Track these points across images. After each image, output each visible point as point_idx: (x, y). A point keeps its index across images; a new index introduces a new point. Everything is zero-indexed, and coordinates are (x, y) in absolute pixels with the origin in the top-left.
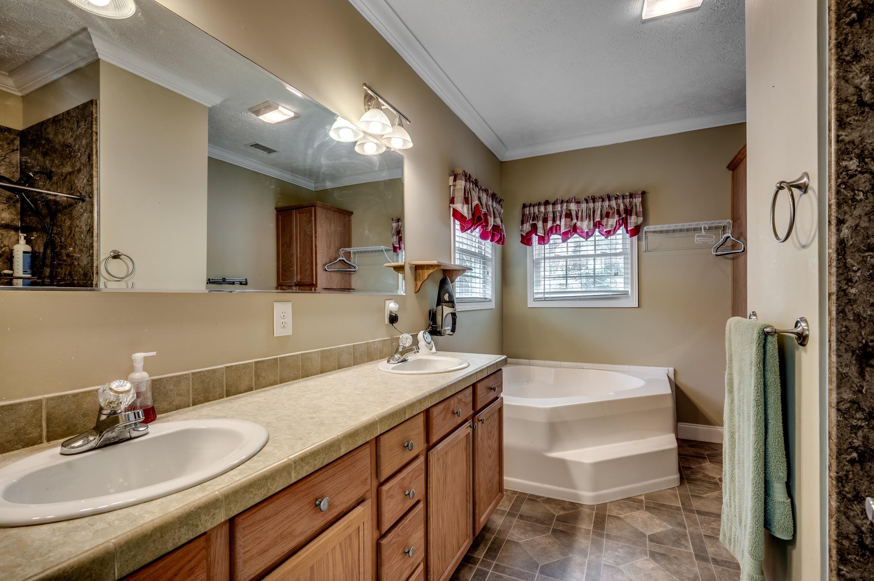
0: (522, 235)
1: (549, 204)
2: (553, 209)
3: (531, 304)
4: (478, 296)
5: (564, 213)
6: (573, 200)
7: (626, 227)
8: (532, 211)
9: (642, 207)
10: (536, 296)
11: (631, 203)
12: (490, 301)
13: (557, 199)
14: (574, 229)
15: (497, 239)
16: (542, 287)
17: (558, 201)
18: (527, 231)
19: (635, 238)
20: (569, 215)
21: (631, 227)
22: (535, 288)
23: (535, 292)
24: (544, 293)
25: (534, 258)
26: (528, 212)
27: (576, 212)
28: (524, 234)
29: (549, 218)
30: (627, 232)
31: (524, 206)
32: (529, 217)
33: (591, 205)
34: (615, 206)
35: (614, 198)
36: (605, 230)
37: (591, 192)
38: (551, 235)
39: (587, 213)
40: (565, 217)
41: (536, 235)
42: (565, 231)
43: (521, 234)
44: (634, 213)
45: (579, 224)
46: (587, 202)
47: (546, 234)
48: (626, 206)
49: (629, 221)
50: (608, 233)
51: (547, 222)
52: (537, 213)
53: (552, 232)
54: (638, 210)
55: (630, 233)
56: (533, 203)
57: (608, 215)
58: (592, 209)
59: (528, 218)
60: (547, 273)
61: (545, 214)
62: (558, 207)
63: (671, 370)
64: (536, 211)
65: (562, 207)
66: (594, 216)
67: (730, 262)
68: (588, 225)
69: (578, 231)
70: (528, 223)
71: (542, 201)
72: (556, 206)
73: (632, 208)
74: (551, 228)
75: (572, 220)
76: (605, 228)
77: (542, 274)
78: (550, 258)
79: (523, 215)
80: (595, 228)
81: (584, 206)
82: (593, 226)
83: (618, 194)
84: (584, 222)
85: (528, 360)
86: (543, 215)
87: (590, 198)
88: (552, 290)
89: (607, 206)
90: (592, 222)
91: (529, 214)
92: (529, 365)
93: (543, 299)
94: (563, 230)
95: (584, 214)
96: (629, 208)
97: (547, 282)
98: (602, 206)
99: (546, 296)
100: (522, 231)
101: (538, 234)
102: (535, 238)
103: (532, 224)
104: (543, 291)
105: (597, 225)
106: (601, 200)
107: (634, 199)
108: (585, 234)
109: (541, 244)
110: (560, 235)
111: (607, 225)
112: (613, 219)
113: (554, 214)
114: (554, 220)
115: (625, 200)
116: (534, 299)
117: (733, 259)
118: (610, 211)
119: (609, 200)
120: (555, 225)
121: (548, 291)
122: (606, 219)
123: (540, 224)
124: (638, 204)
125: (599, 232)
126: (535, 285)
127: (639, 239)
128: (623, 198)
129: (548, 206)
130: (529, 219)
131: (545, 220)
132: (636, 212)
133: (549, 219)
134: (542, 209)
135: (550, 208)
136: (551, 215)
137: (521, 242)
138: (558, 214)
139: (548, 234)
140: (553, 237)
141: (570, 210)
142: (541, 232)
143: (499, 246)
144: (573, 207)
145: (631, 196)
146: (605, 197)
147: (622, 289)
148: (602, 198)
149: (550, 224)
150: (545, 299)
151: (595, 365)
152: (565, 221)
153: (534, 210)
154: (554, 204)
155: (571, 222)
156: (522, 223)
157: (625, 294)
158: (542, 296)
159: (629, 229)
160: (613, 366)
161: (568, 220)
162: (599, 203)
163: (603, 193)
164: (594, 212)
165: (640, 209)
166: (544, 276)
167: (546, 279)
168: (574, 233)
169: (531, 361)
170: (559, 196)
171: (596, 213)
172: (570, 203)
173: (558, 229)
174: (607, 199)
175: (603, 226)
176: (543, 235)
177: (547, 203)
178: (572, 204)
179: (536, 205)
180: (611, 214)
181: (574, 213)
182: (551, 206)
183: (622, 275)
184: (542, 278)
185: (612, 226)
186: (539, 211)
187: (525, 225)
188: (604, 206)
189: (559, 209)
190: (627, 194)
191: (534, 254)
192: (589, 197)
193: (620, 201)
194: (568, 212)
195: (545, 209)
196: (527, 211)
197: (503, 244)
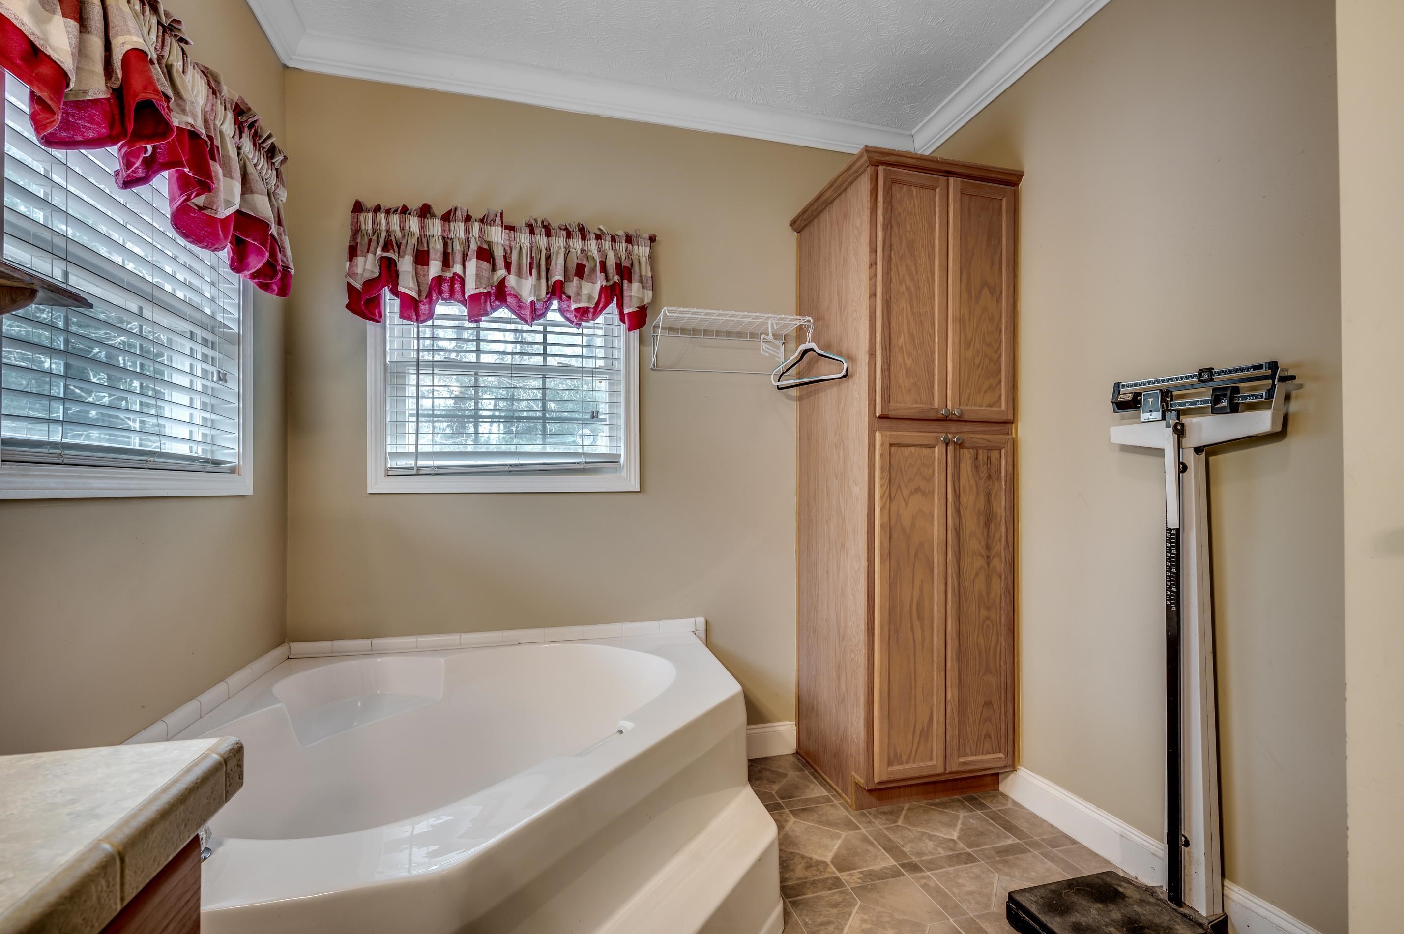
0: (350, 288)
1: (433, 216)
2: (443, 230)
3: (377, 483)
4: (182, 449)
5: (473, 247)
6: (498, 218)
7: (620, 306)
8: (383, 226)
9: (652, 269)
10: (390, 464)
11: (629, 253)
12: (233, 471)
13: (456, 209)
14: (501, 293)
15: (256, 263)
16: (412, 439)
17: (459, 213)
18: (368, 276)
19: (635, 334)
20: (485, 254)
21: (630, 306)
22: (389, 442)
23: (389, 450)
24: (417, 455)
25: (388, 360)
26: (370, 226)
27: (505, 251)
28: (358, 286)
29: (431, 251)
30: (622, 320)
31: (358, 208)
32: (375, 238)
33: (542, 240)
34: (595, 253)
35: (593, 237)
36: (574, 306)
37: (540, 212)
38: (438, 299)
39: (532, 258)
40: (478, 258)
41: (395, 292)
42: (478, 291)
43: (349, 285)
44: (635, 277)
45: (512, 281)
46: (532, 232)
47: (424, 295)
48: (620, 259)
49: (626, 293)
50: (583, 314)
51: (427, 263)
52: (399, 234)
53: (440, 293)
54: (643, 273)
55: (630, 320)
56: (386, 204)
57: (580, 271)
58: (544, 252)
59: (370, 241)
60: (426, 403)
61: (420, 240)
62: (458, 230)
63: (701, 621)
64: (395, 226)
65: (468, 231)
66: (547, 270)
67: (794, 404)
68: (537, 288)
69: (509, 299)
70: (370, 255)
71: (415, 205)
72: (452, 224)
73: (632, 265)
74: (439, 280)
75: (494, 269)
76: (575, 302)
77: (411, 403)
78: (433, 364)
79: (356, 231)
80: (549, 299)
81: (524, 238)
82: (547, 294)
83: (601, 227)
84: (523, 281)
85: (367, 642)
86: (415, 241)
87: (540, 223)
88: (437, 449)
89: (579, 251)
90: (543, 281)
91: (374, 232)
92: (372, 653)
93: (414, 472)
94: (471, 288)
95: (525, 261)
96: (626, 263)
97: (425, 427)
98: (568, 252)
99: (421, 463)
100: (351, 274)
101: (401, 289)
102: (391, 304)
103: (382, 259)
104: (412, 449)
105: (557, 291)
106: (564, 233)
107: (636, 247)
108: (527, 312)
109: (409, 318)
110: (463, 302)
111: (578, 294)
112: (590, 284)
113: (445, 244)
114: (446, 263)
115: (617, 245)
116: (387, 471)
117: (800, 399)
118: (585, 262)
119: (584, 238)
120: (448, 275)
121: (428, 449)
122: (576, 279)
123: (406, 265)
124: (643, 260)
125: (561, 310)
126: (389, 431)
127: (641, 341)
128: (613, 239)
129: (428, 221)
130: (373, 244)
131: (422, 258)
132: (641, 276)
133: (432, 254)
134: (413, 224)
135: (435, 227)
136: (437, 247)
137: (348, 307)
138: (458, 247)
139: (429, 296)
140: (441, 309)
141: (489, 243)
142: (408, 286)
143: (271, 300)
144: (497, 236)
145: (629, 239)
146: (574, 228)
147: (603, 450)
148: (566, 229)
149: (435, 268)
150: (419, 472)
151: (548, 631)
152: (478, 268)
153: (388, 224)
154: (447, 218)
155: (493, 275)
156: (353, 253)
157: (611, 461)
158: (411, 462)
159: (626, 311)
160: (587, 628)
161: (485, 265)
162: (561, 240)
163: (573, 220)
164: (548, 258)
165: (646, 271)
166: (418, 409)
167: (420, 419)
168: (497, 303)
169: (376, 641)
170: (463, 202)
171: (553, 261)
172: (491, 225)
173: (457, 286)
174: (578, 235)
175: (569, 297)
176: (414, 294)
177: (425, 212)
178: (493, 229)
179: (396, 211)
180: (587, 271)
181: (499, 253)
182: (438, 223)
183: (604, 420)
184: (411, 415)
185: (590, 297)
186: (402, 229)
187: (360, 260)
188: (572, 250)
189: (461, 234)
190: (621, 233)
191: (388, 347)
192: (536, 221)
193: (607, 245)
194: (485, 246)
195: (422, 227)
196: (367, 221)
197: (284, 291)
